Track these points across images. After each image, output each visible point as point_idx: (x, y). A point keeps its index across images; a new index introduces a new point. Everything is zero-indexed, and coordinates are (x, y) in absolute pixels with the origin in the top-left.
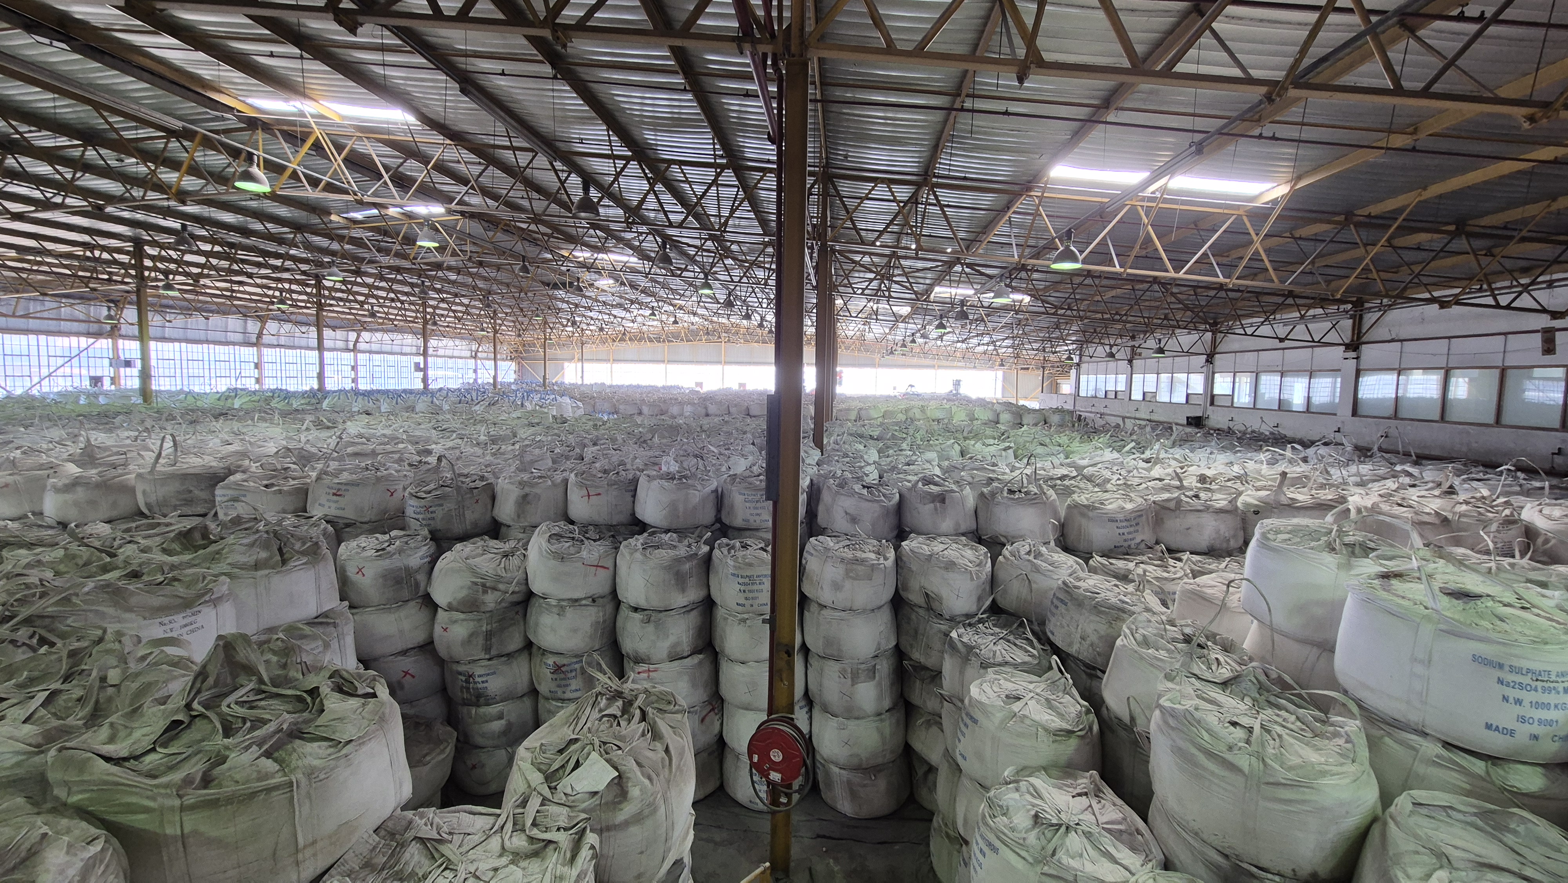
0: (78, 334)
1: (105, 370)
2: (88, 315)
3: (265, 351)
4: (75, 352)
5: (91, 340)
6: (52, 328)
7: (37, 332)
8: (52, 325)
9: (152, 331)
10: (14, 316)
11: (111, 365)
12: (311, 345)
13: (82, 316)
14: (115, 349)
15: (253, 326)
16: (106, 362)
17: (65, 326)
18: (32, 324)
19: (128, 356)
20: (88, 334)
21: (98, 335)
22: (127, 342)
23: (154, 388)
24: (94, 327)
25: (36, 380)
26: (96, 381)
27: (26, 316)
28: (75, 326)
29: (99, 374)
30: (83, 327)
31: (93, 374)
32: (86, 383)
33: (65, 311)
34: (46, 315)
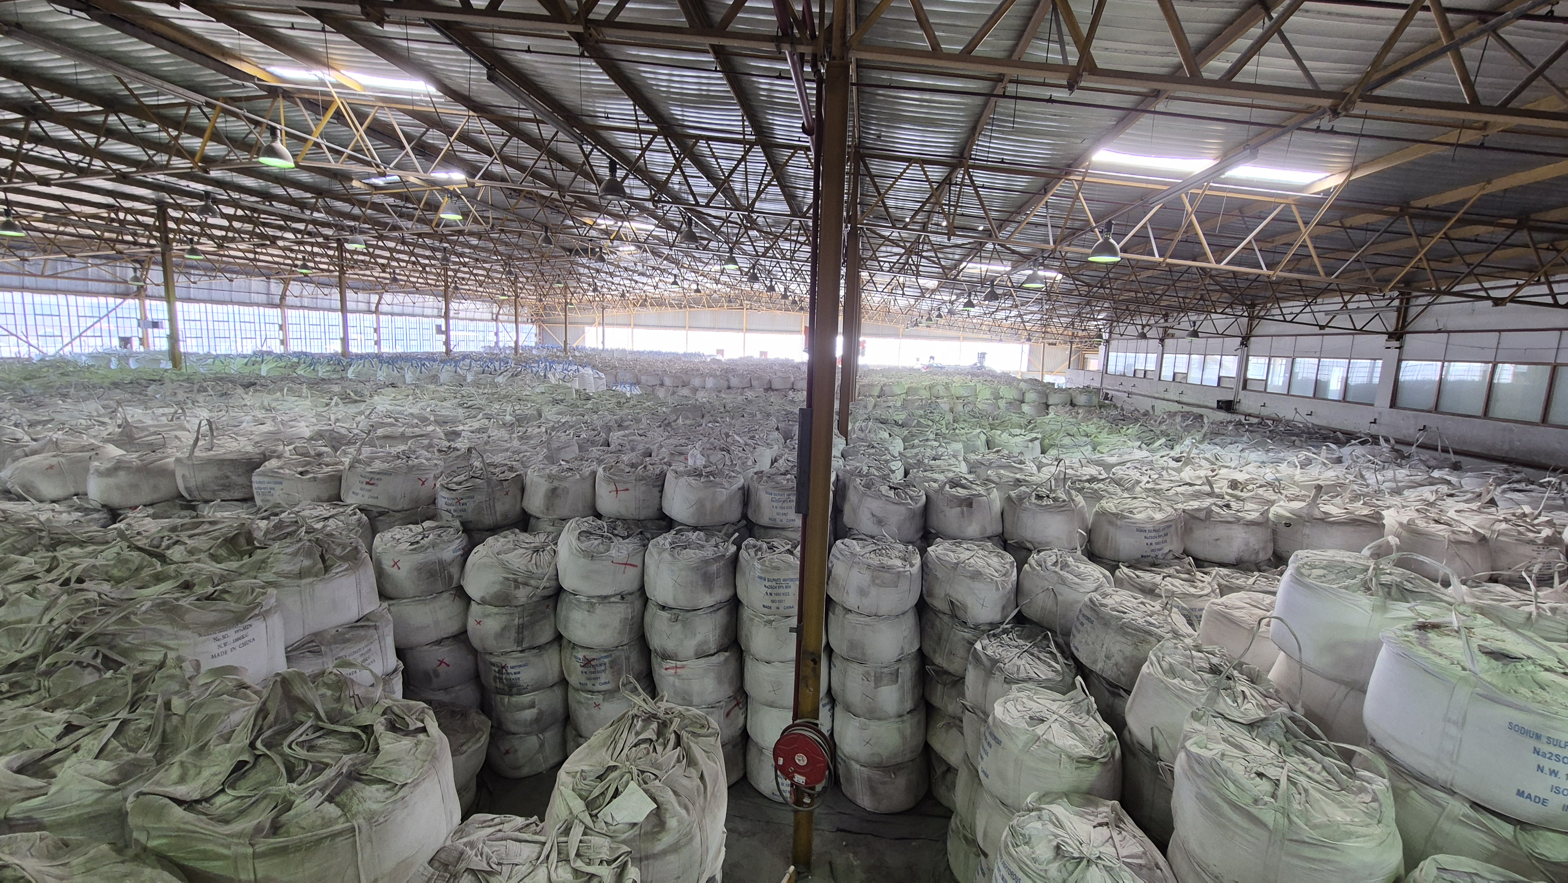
0: (105, 294)
1: (132, 330)
2: (114, 274)
3: (290, 313)
4: (104, 312)
5: (119, 301)
6: (80, 288)
7: (66, 292)
8: (80, 285)
9: (179, 292)
10: (42, 275)
11: (139, 326)
12: (333, 306)
13: (108, 277)
14: (143, 308)
15: (276, 288)
16: (135, 323)
17: (93, 286)
18: (62, 283)
19: (155, 317)
20: (116, 295)
21: (125, 295)
22: (154, 302)
23: (182, 350)
24: (121, 288)
25: (67, 340)
26: (125, 341)
27: (54, 276)
28: (102, 286)
29: (128, 335)
30: (110, 287)
31: (122, 335)
32: (116, 342)
33: (92, 271)
34: (73, 275)
